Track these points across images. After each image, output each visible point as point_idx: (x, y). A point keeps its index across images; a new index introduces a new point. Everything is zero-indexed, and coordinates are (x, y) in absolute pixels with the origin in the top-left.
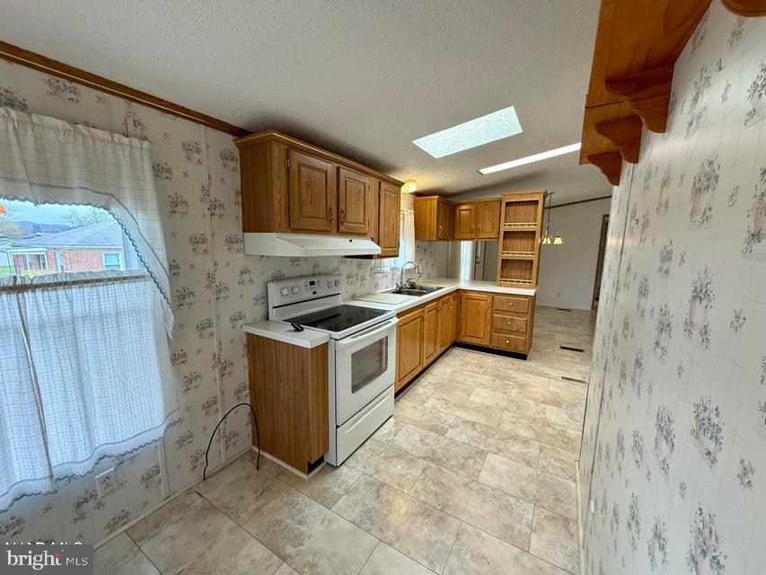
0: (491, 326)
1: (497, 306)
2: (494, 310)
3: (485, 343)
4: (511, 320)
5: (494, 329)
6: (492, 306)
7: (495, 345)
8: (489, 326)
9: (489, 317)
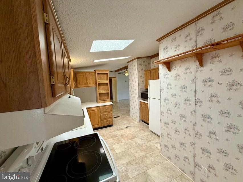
0: (101, 119)
1: (102, 111)
2: (101, 112)
3: (99, 126)
4: (107, 114)
5: (102, 119)
6: (100, 111)
7: (103, 125)
8: (100, 119)
9: (99, 115)
